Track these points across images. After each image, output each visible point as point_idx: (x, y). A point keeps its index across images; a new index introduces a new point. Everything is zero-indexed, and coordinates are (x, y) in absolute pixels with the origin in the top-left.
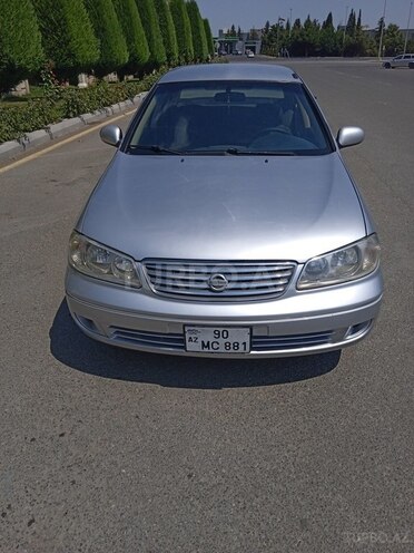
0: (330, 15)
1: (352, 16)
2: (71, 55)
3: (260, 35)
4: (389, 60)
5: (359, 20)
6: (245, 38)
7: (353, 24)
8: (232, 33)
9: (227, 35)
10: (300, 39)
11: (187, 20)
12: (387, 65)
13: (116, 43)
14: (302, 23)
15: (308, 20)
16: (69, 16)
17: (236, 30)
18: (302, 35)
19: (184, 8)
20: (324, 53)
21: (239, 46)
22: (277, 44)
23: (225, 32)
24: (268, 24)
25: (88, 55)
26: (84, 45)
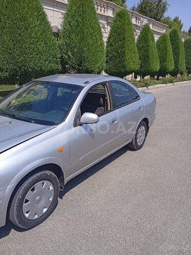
16: (127, 51)
25: (132, 67)
26: (131, 63)
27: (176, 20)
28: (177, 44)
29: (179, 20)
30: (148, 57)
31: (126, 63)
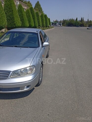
0: (77, 18)
1: (82, 18)
2: (14, 25)
3: (62, 22)
4: (88, 28)
5: (83, 19)
6: (59, 22)
7: (82, 20)
8: (56, 21)
9: (55, 22)
10: (70, 23)
11: (44, 18)
12: (88, 29)
13: (26, 23)
14: (71, 19)
15: (72, 19)
16: (15, 17)
17: (57, 21)
18: (71, 22)
19: (44, 16)
20: (75, 26)
21: (57, 24)
22: (65, 24)
23: (55, 21)
24: (64, 19)
25: (18, 25)
26: (18, 23)
27: (29, 2)
28: (33, 14)
29: (30, 2)
30: (23, 20)
31: (15, 22)
